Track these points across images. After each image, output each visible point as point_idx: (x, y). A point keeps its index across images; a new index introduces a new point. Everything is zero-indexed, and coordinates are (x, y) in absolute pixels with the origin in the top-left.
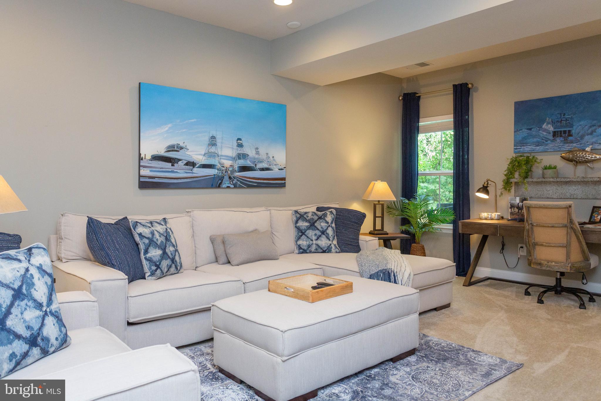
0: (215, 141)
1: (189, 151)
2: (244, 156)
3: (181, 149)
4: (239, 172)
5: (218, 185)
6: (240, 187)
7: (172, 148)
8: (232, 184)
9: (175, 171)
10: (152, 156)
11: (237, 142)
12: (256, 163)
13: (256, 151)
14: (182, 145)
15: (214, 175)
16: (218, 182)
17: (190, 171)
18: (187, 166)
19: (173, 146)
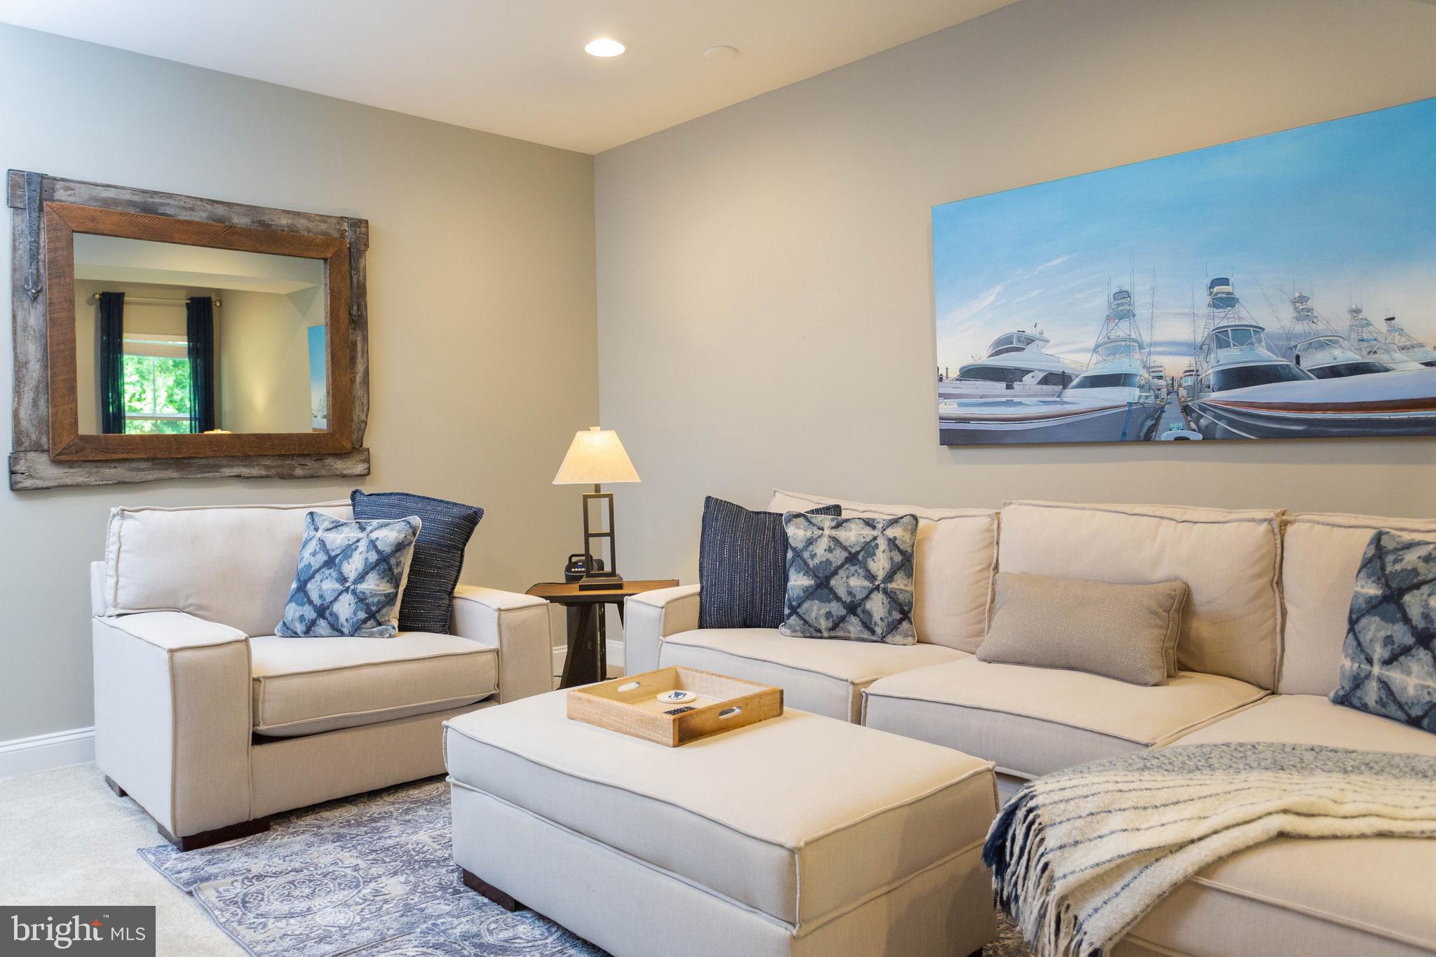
0: (1130, 305)
1: (1049, 344)
2: (1244, 334)
3: (1027, 344)
4: (1220, 389)
5: (1142, 434)
6: (1230, 439)
7: (1005, 346)
8: (1194, 430)
9: (1016, 400)
10: (961, 370)
11: (1211, 293)
12: (1297, 352)
13: (1296, 309)
14: (1030, 331)
15: (1130, 404)
16: (1143, 424)
17: (1055, 399)
18: (1046, 384)
19: (1008, 340)
